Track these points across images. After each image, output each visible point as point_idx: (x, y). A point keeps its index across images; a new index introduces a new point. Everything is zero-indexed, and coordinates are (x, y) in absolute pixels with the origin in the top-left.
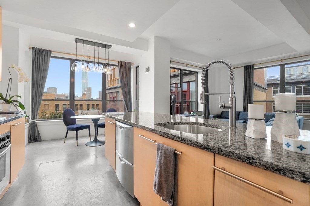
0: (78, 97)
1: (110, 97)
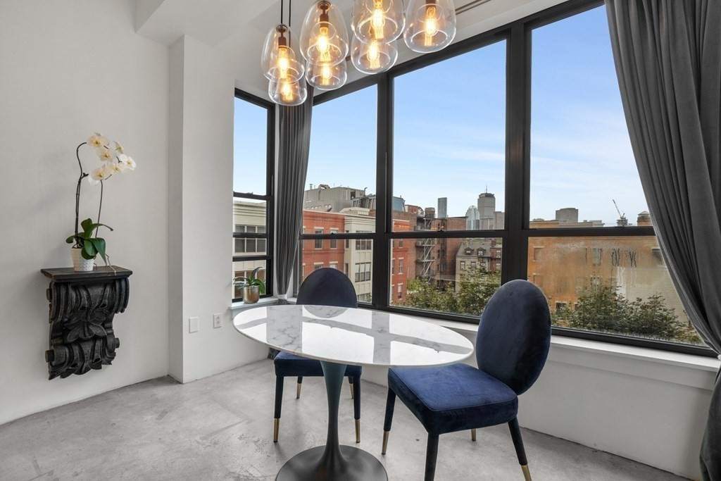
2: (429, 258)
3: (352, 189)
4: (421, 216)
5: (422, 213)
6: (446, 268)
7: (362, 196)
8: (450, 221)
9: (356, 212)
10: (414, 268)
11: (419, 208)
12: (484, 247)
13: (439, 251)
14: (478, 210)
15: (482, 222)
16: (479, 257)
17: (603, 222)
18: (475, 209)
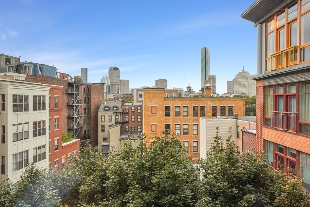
0: (196, 92)
1: (276, 96)
2: (78, 114)
3: (6, 56)
4: (71, 82)
5: (71, 80)
6: (91, 121)
7: (17, 63)
8: (93, 86)
9: (12, 77)
10: (66, 123)
11: (69, 75)
12: (117, 105)
13: (85, 108)
14: (109, 78)
15: (112, 86)
16: (114, 112)
17: (183, 89)
18: (107, 78)
